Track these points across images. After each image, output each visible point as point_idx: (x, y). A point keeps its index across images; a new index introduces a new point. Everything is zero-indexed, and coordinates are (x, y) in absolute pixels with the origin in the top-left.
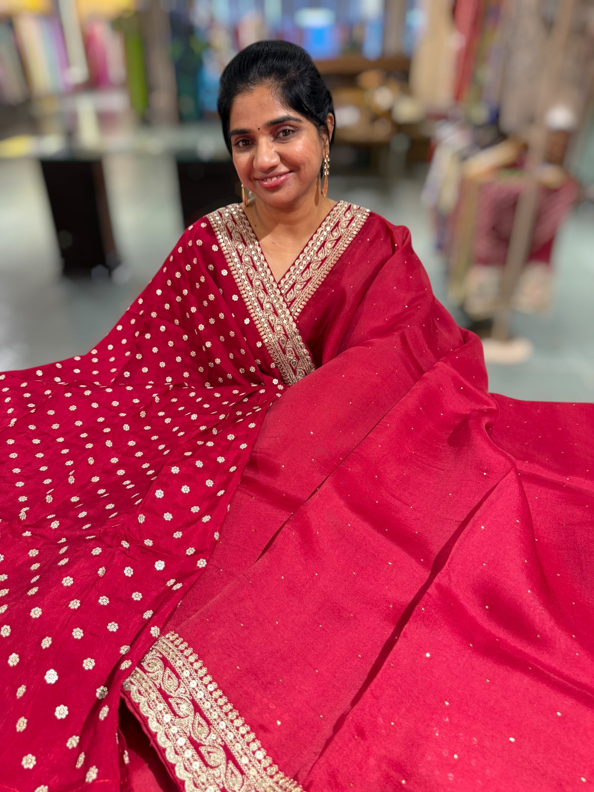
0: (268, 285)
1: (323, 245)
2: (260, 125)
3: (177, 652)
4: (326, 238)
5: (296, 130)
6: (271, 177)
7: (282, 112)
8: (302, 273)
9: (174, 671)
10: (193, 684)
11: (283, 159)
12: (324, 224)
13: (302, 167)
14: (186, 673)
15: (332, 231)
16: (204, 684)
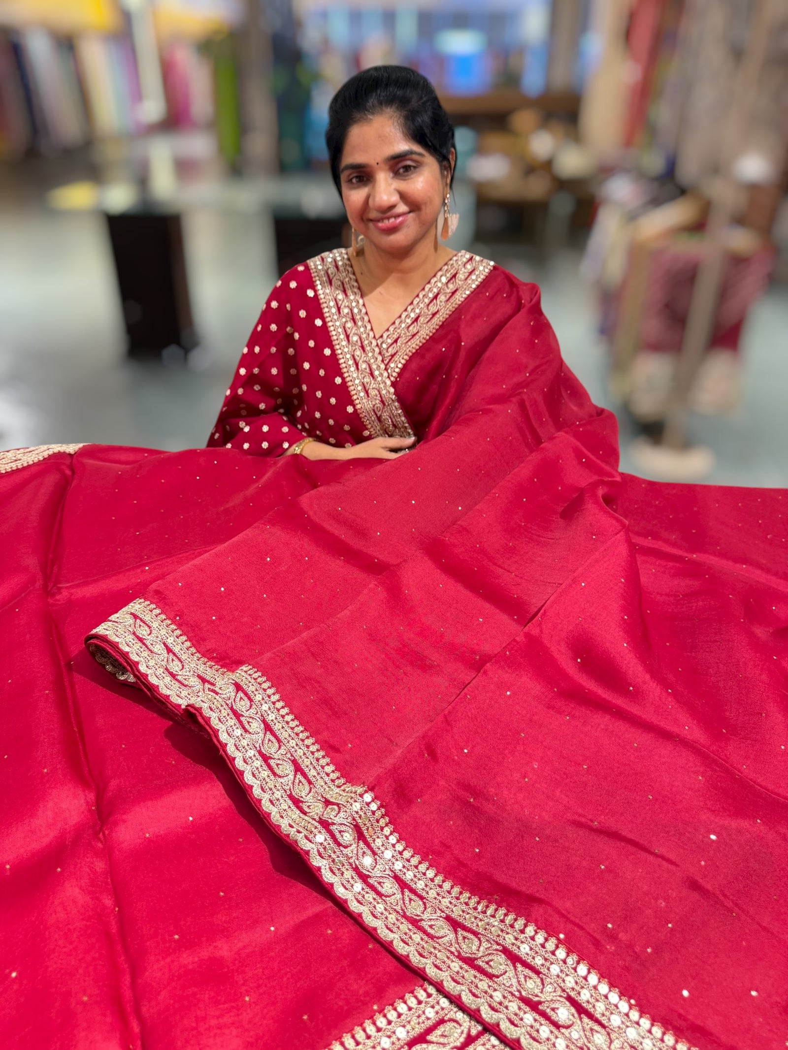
0: (366, 342)
1: (436, 297)
2: (379, 159)
3: (250, 679)
4: (440, 290)
5: (418, 165)
6: (388, 218)
7: (403, 146)
8: (409, 327)
9: (246, 694)
10: (265, 707)
11: (404, 197)
12: (440, 273)
13: (423, 207)
14: (258, 698)
15: (447, 283)
16: (277, 708)
